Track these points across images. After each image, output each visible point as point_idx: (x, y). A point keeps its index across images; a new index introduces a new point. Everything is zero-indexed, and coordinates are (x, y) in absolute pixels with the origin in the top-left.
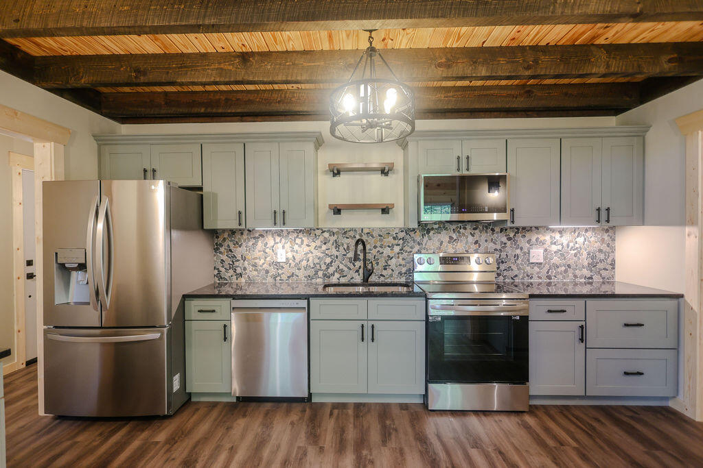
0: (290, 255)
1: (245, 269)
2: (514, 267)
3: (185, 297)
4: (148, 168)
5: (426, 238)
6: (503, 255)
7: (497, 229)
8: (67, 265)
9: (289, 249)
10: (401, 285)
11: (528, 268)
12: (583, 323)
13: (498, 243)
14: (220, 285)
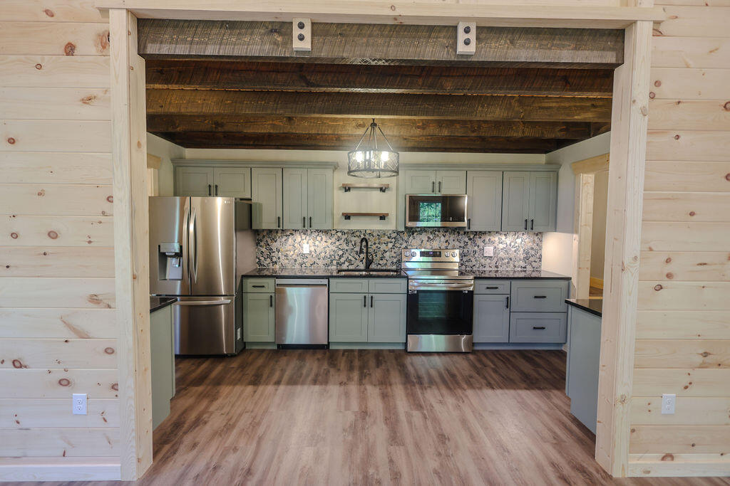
0: (313, 249)
1: (279, 258)
2: (473, 259)
3: (243, 277)
4: (212, 184)
5: (411, 238)
6: (466, 250)
7: (462, 232)
8: (167, 254)
9: (312, 244)
10: (392, 271)
11: (483, 261)
12: (509, 296)
13: (462, 242)
14: (260, 270)
